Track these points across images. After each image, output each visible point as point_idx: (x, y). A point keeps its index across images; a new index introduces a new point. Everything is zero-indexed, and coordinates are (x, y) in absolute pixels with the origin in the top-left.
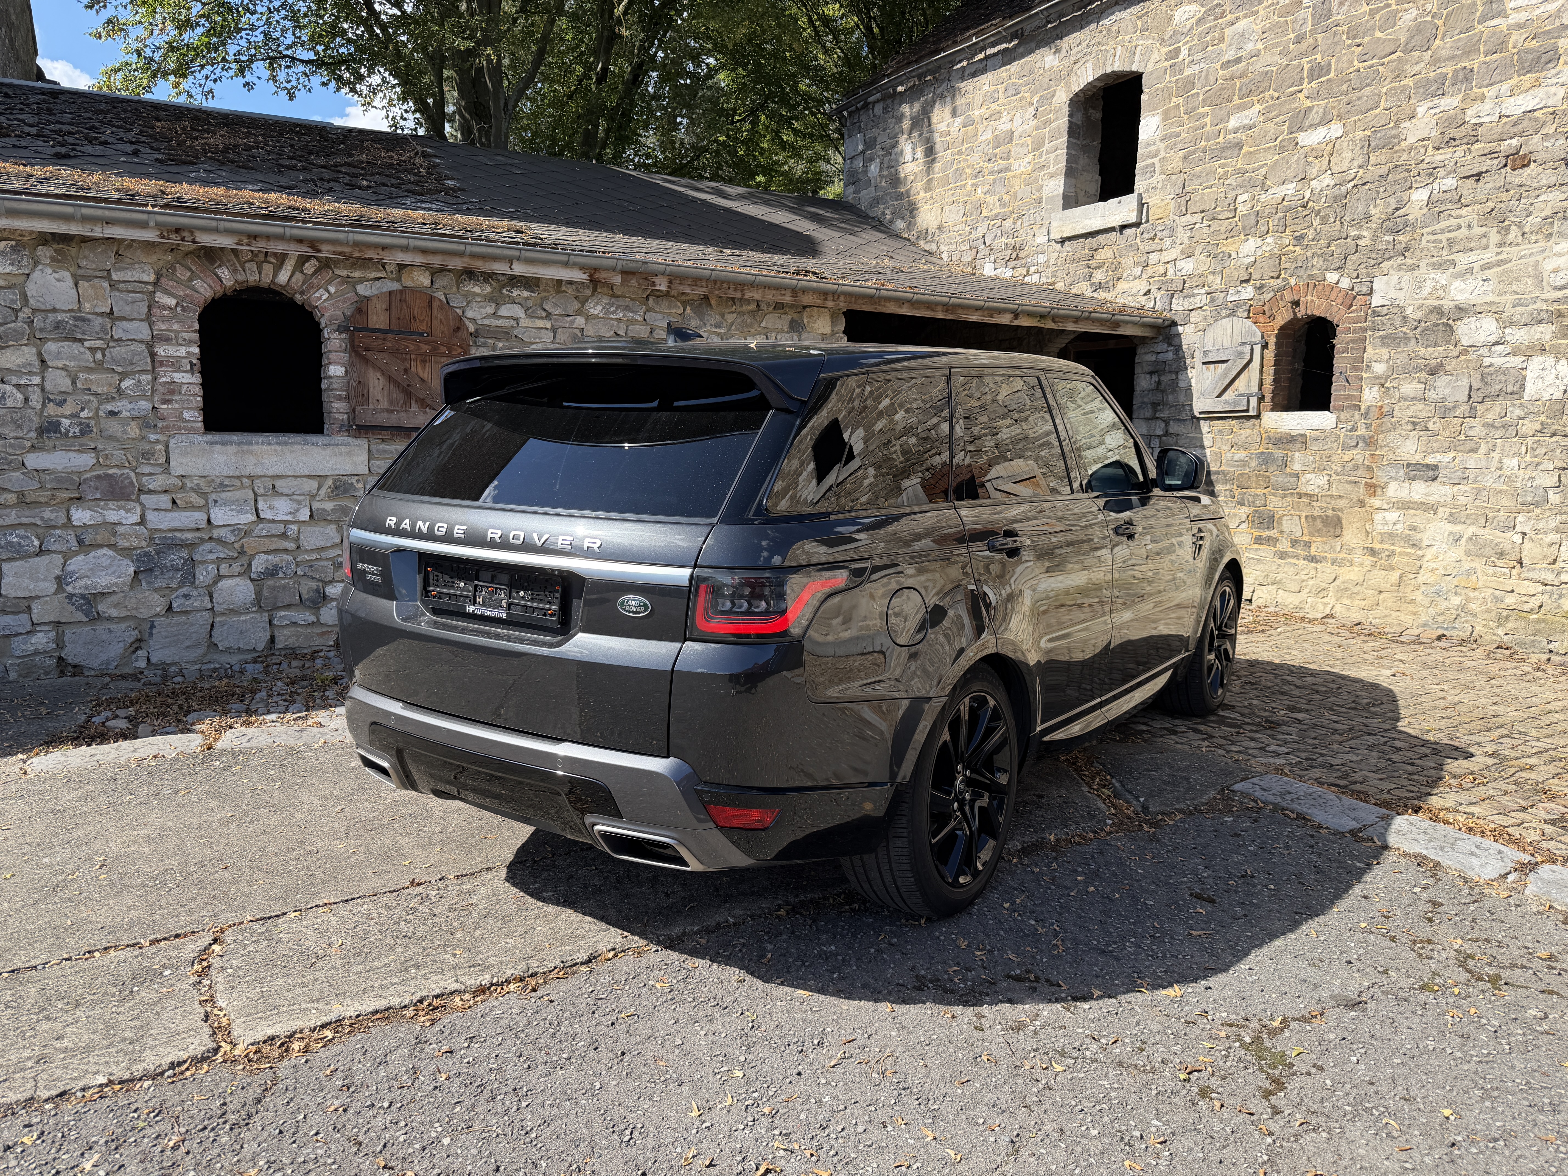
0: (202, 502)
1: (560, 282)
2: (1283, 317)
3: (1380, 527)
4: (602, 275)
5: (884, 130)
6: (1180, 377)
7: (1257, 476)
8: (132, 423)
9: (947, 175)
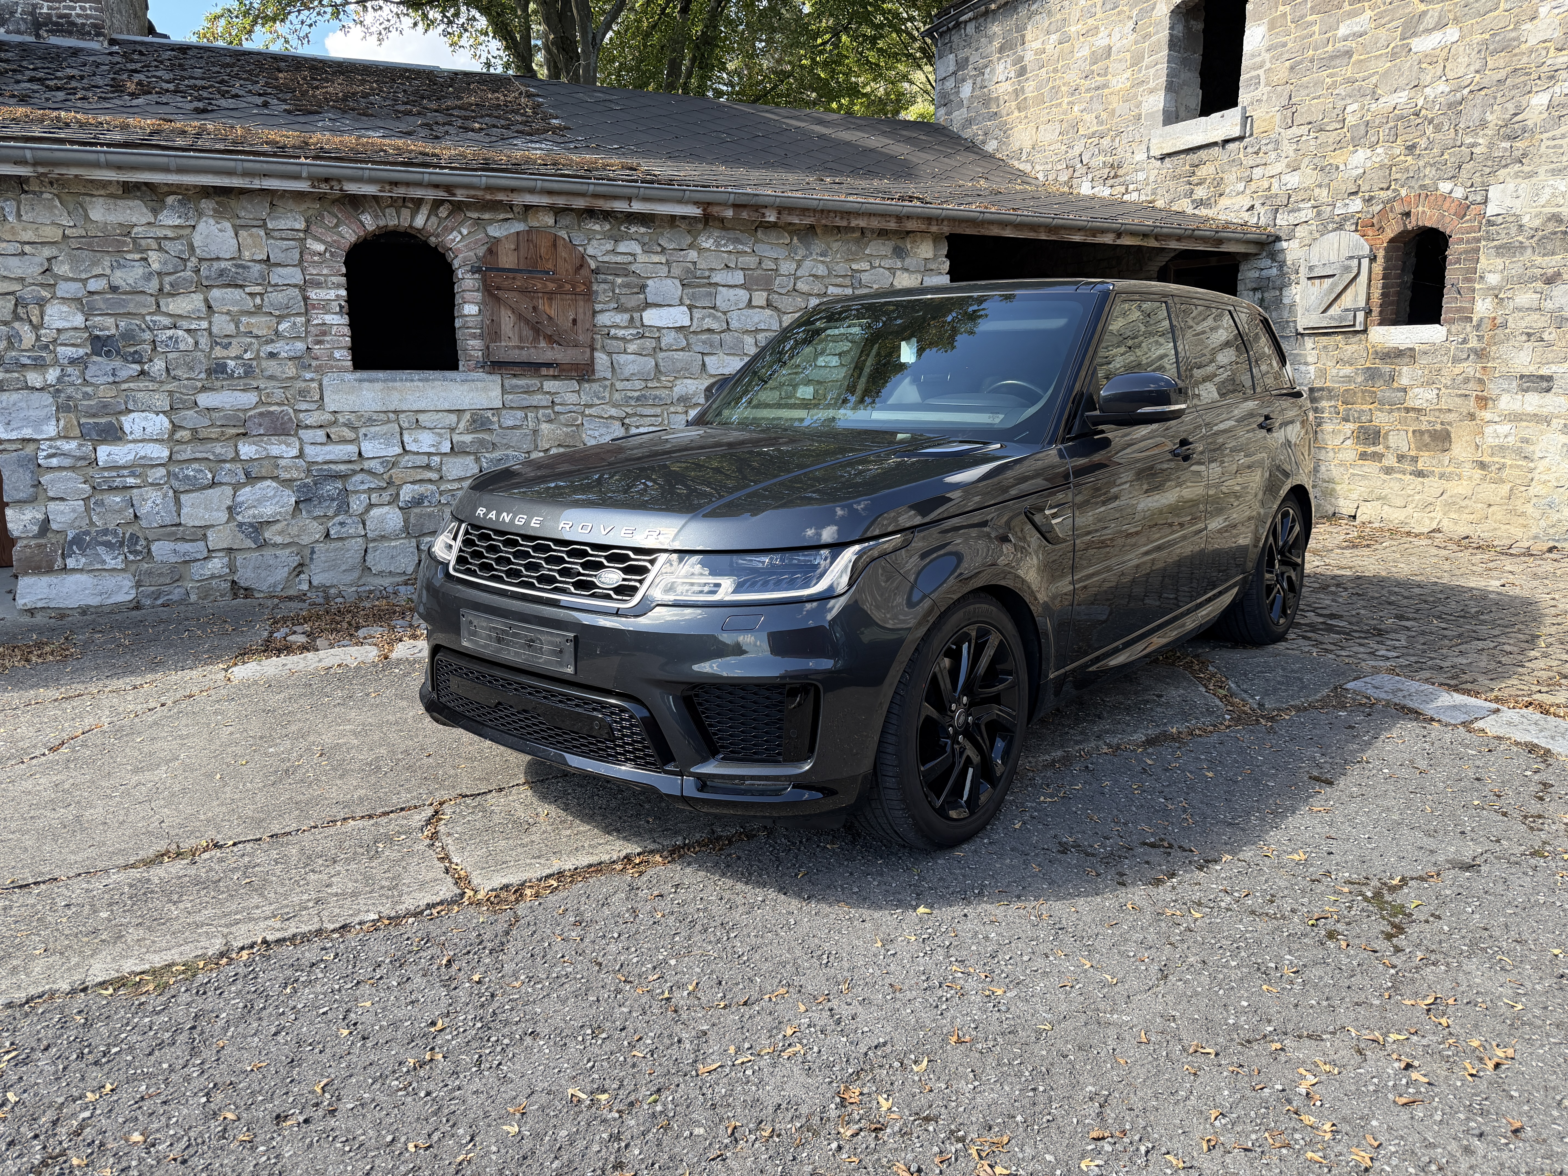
0: (353, 436)
1: (673, 217)
2: (1392, 230)
3: (1490, 440)
4: (715, 210)
5: (976, 50)
6: (1284, 293)
7: (1363, 392)
8: (290, 363)
9: (1042, 94)
